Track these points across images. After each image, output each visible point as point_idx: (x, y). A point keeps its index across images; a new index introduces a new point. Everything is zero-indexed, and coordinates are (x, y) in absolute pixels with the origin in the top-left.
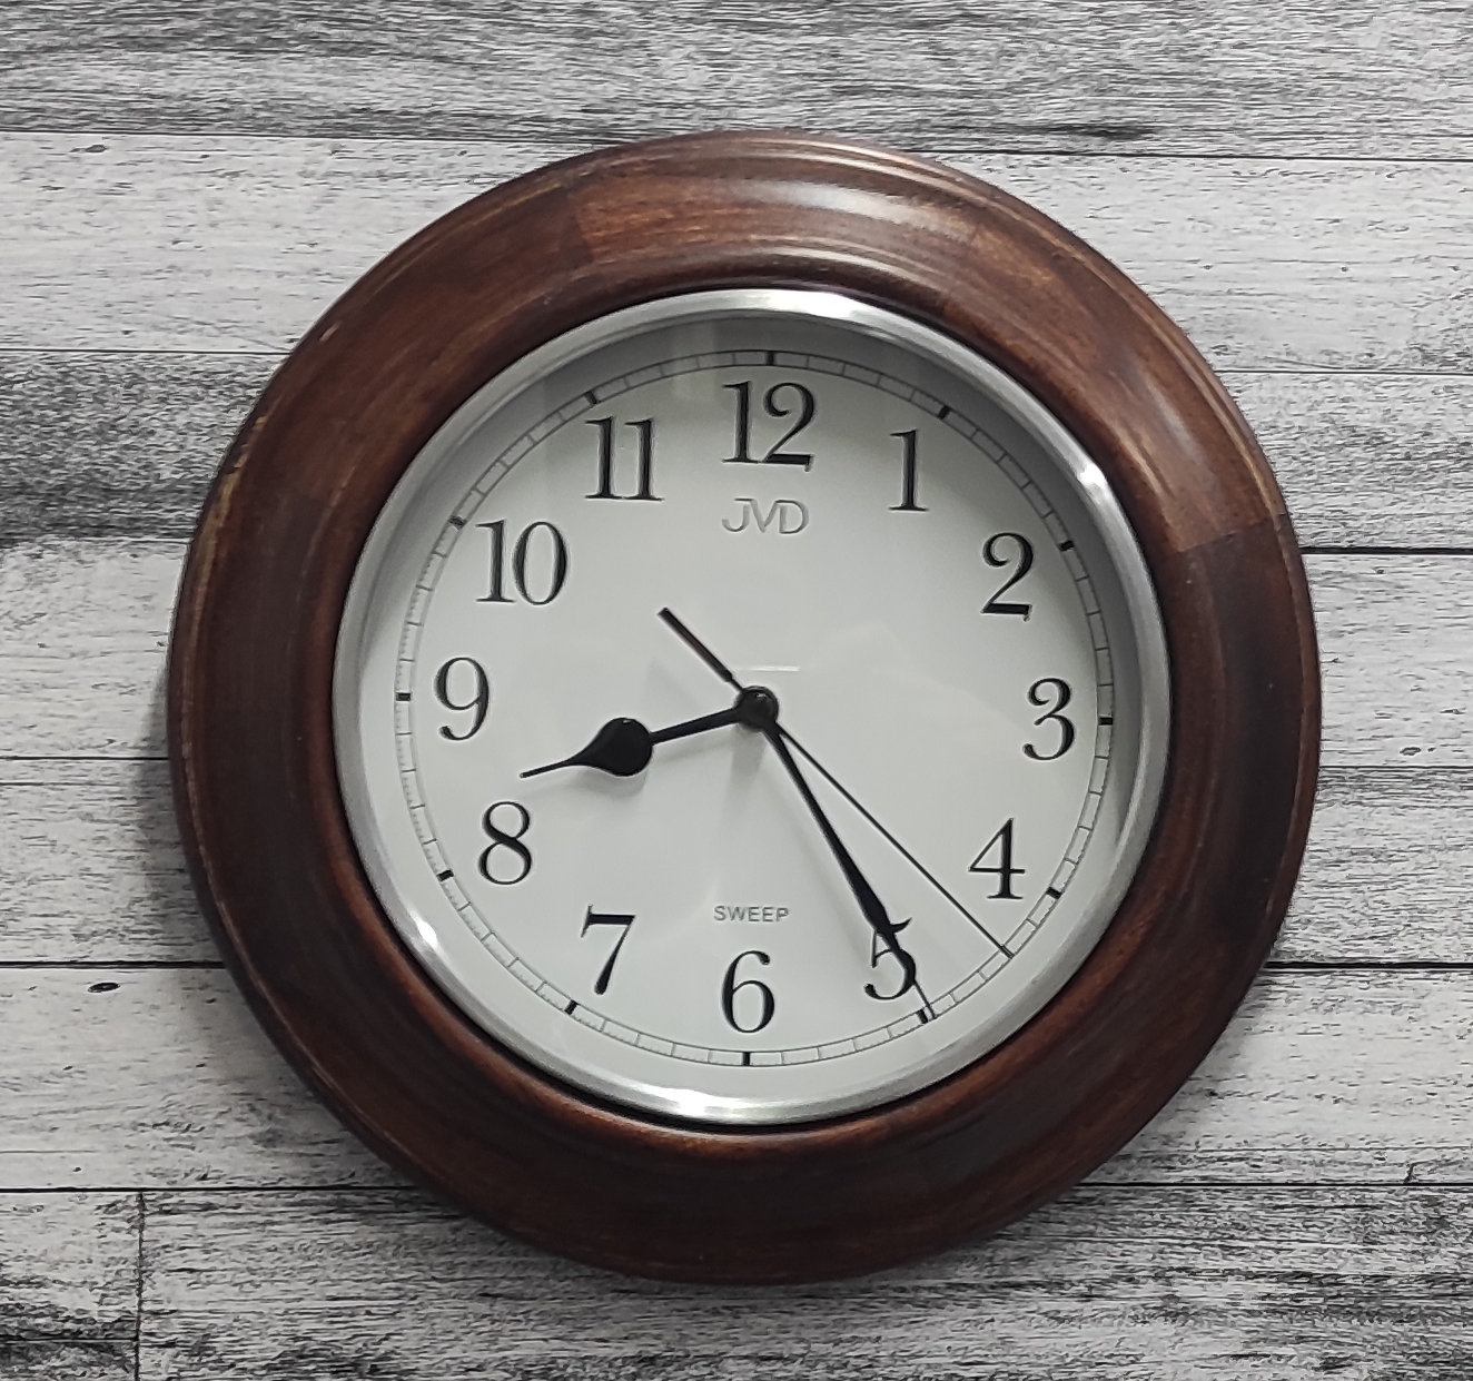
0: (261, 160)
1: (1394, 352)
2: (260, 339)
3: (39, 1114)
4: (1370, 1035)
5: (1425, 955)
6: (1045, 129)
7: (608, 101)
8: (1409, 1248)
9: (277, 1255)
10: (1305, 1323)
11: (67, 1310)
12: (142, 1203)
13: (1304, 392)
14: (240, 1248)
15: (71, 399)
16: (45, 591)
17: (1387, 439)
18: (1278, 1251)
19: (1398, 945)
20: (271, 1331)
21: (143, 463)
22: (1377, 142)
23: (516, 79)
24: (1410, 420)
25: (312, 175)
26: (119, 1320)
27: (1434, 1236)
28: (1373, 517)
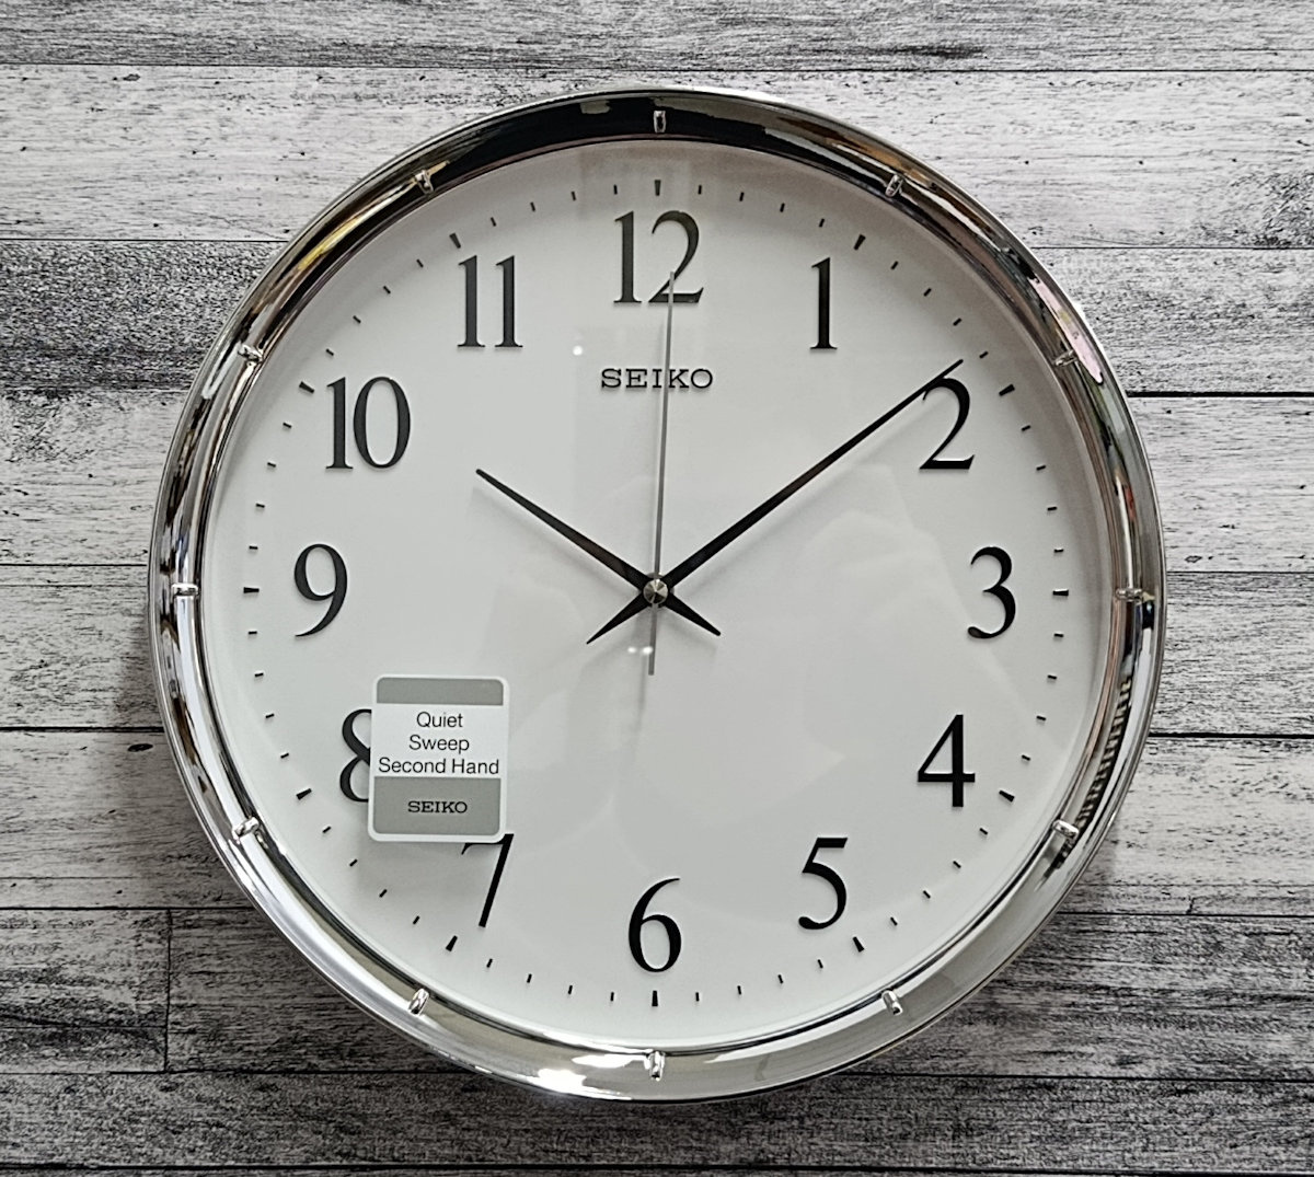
0: (262, 85)
1: (1181, 231)
2: (261, 230)
3: (90, 848)
4: (1158, 792)
5: (1203, 727)
6: (893, 51)
7: (537, 33)
8: (1190, 967)
9: (276, 961)
10: (1103, 1027)
11: (110, 1003)
12: (170, 919)
13: (1106, 264)
14: (247, 956)
15: (112, 280)
16: (93, 433)
17: (1175, 302)
18: (1081, 967)
19: (1183, 718)
20: (271, 1022)
21: (170, 330)
22: (1169, 56)
23: (465, 17)
24: (1195, 286)
25: (302, 96)
26: (152, 1012)
27: (1211, 958)
28: (1162, 367)
